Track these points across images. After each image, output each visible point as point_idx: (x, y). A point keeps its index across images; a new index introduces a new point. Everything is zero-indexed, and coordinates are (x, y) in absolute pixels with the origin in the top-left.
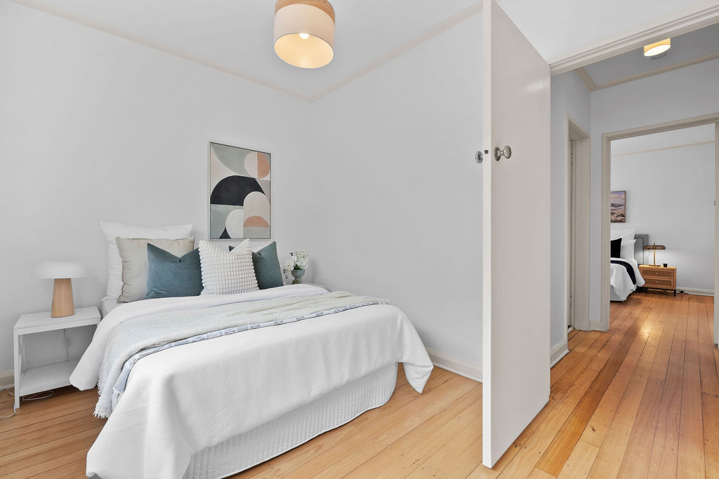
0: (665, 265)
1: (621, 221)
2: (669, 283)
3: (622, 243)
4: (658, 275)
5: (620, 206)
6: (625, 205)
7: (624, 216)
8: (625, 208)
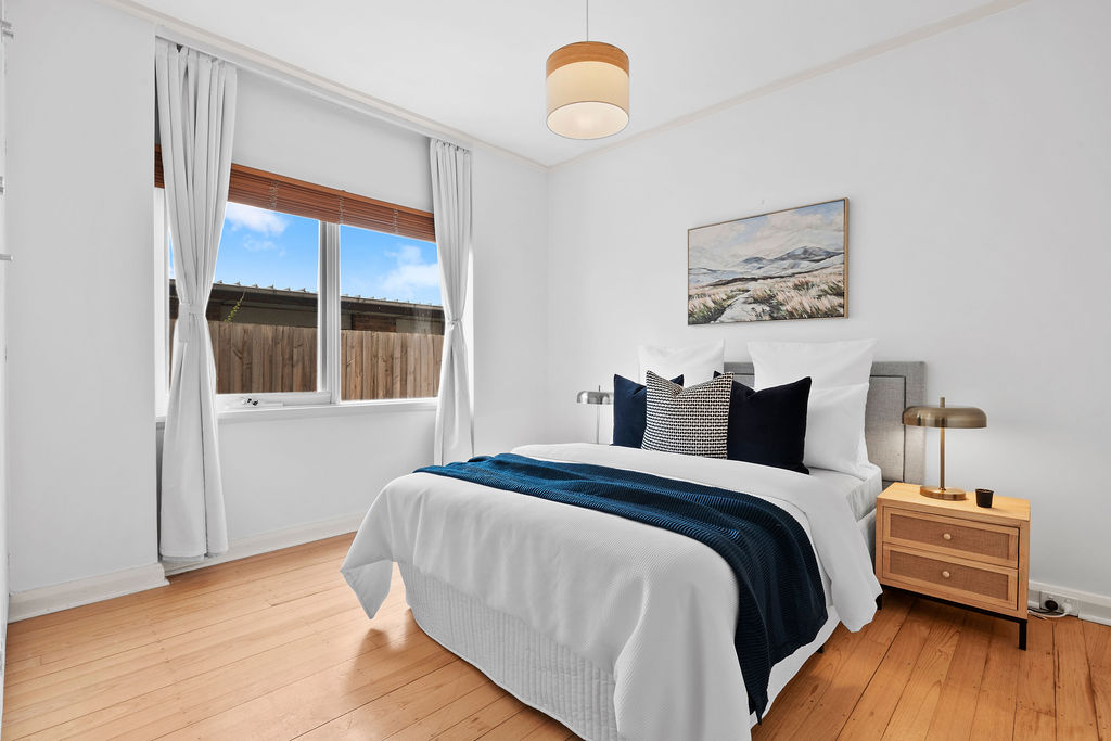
0: (985, 499)
1: (831, 314)
2: (999, 584)
3: (814, 398)
4: (953, 543)
5: (830, 255)
6: (845, 252)
7: (840, 293)
8: (846, 263)
